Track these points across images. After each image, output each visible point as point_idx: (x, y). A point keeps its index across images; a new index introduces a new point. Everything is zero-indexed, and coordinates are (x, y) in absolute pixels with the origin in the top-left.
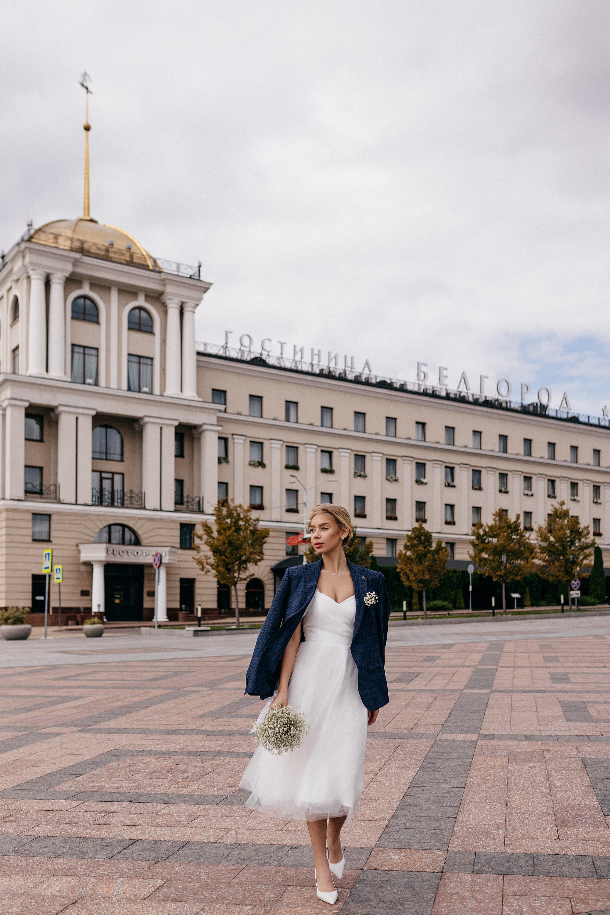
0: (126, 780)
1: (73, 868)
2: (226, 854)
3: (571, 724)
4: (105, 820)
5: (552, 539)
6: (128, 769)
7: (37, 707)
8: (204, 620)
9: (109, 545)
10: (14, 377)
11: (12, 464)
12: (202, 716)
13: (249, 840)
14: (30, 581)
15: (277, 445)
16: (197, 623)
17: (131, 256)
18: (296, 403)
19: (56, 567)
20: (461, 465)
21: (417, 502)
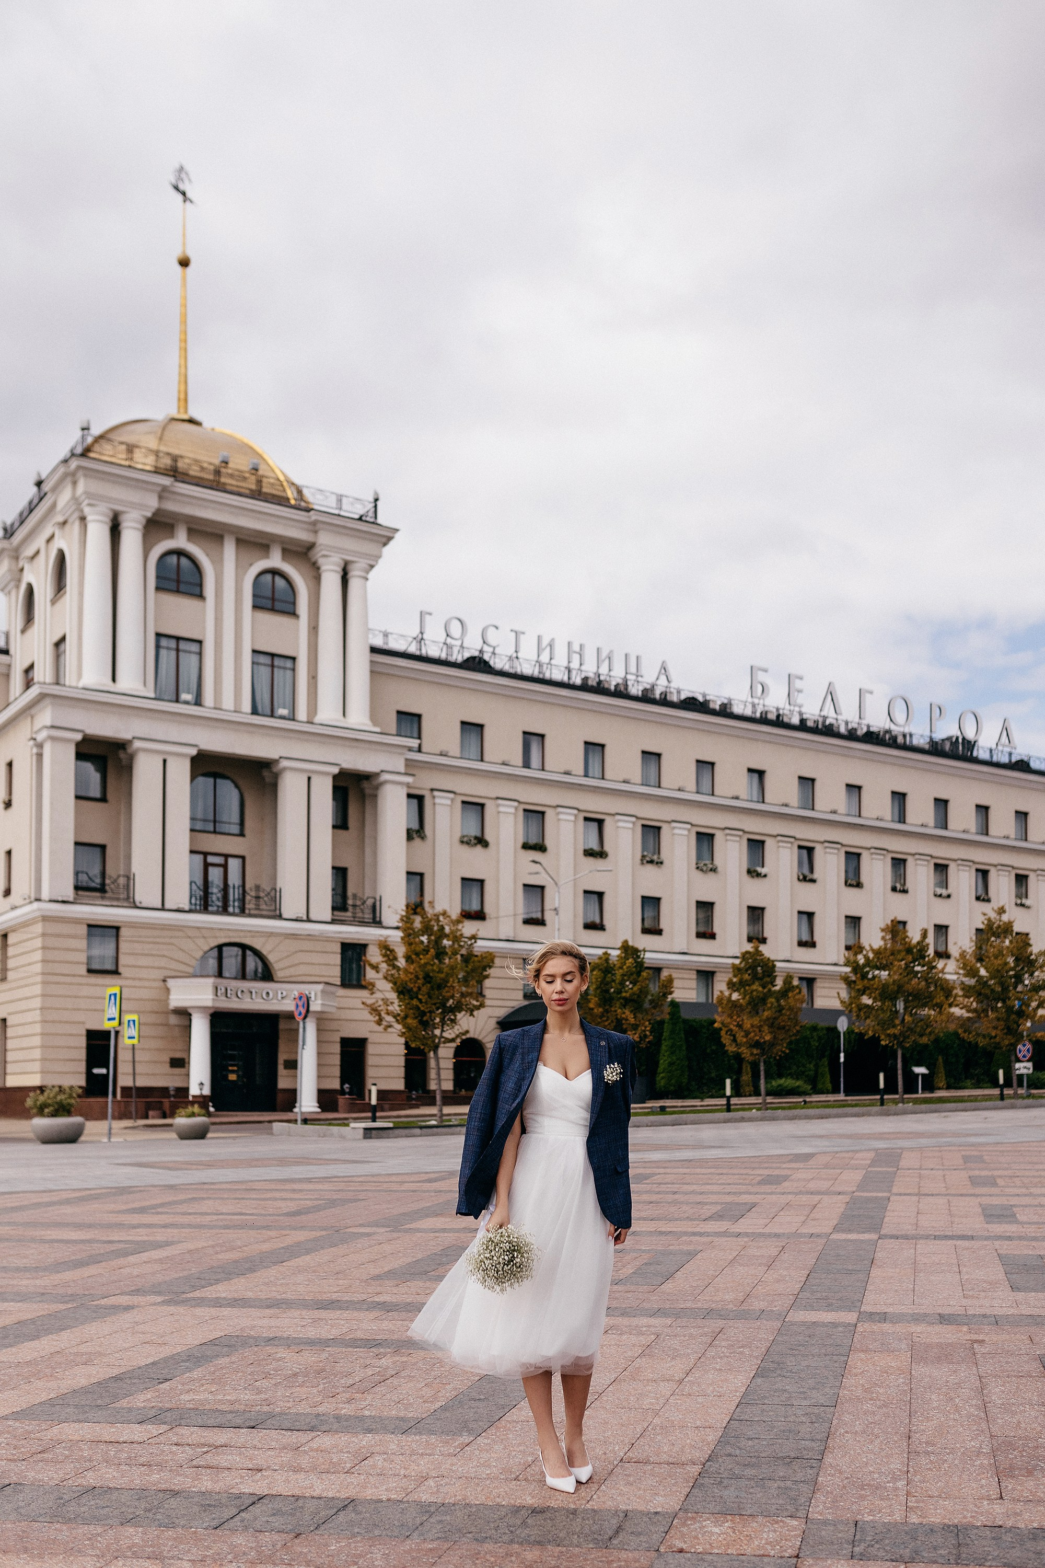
0: (245, 1388)
1: (151, 1546)
2: (418, 1521)
3: (1020, 1296)
4: (210, 1459)
5: (983, 972)
6: (249, 1370)
7: (94, 1260)
8: (383, 1110)
9: (219, 980)
10: (56, 690)
11: (53, 839)
12: (377, 1278)
13: (459, 1498)
14: (83, 1042)
15: (508, 808)
16: (370, 1114)
17: (259, 482)
18: (542, 736)
19: (127, 1017)
20: (826, 844)
21: (749, 907)
